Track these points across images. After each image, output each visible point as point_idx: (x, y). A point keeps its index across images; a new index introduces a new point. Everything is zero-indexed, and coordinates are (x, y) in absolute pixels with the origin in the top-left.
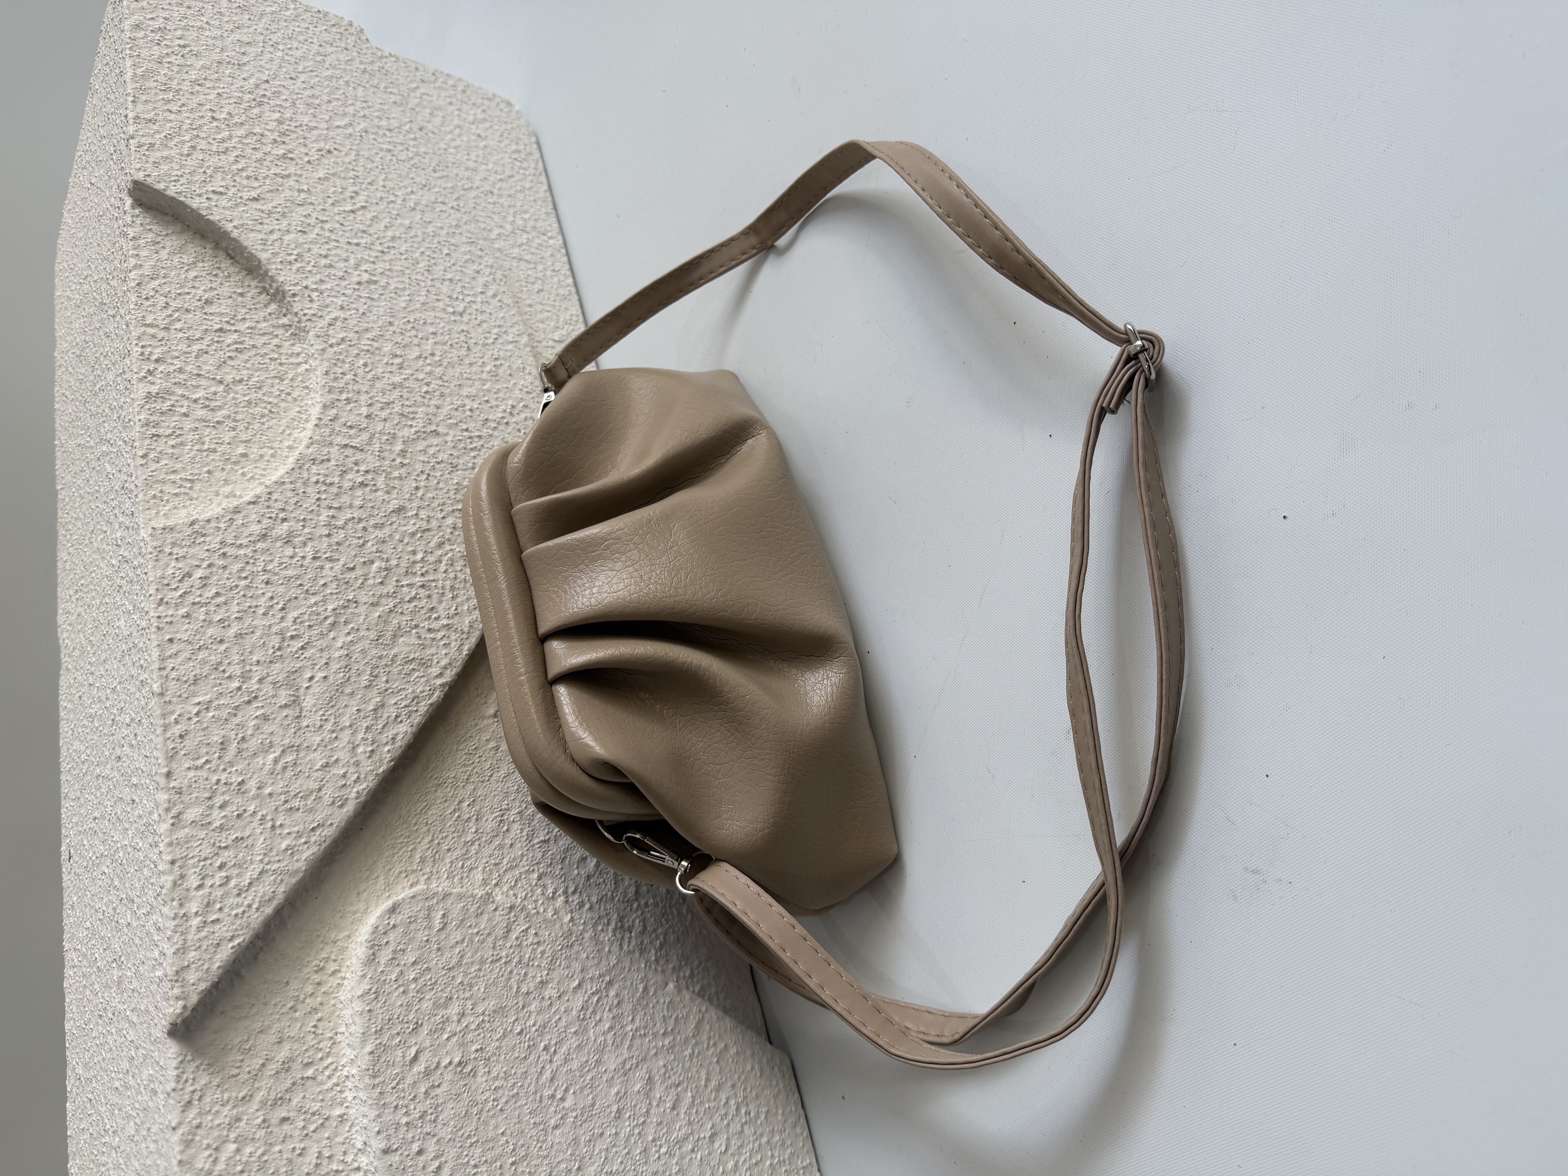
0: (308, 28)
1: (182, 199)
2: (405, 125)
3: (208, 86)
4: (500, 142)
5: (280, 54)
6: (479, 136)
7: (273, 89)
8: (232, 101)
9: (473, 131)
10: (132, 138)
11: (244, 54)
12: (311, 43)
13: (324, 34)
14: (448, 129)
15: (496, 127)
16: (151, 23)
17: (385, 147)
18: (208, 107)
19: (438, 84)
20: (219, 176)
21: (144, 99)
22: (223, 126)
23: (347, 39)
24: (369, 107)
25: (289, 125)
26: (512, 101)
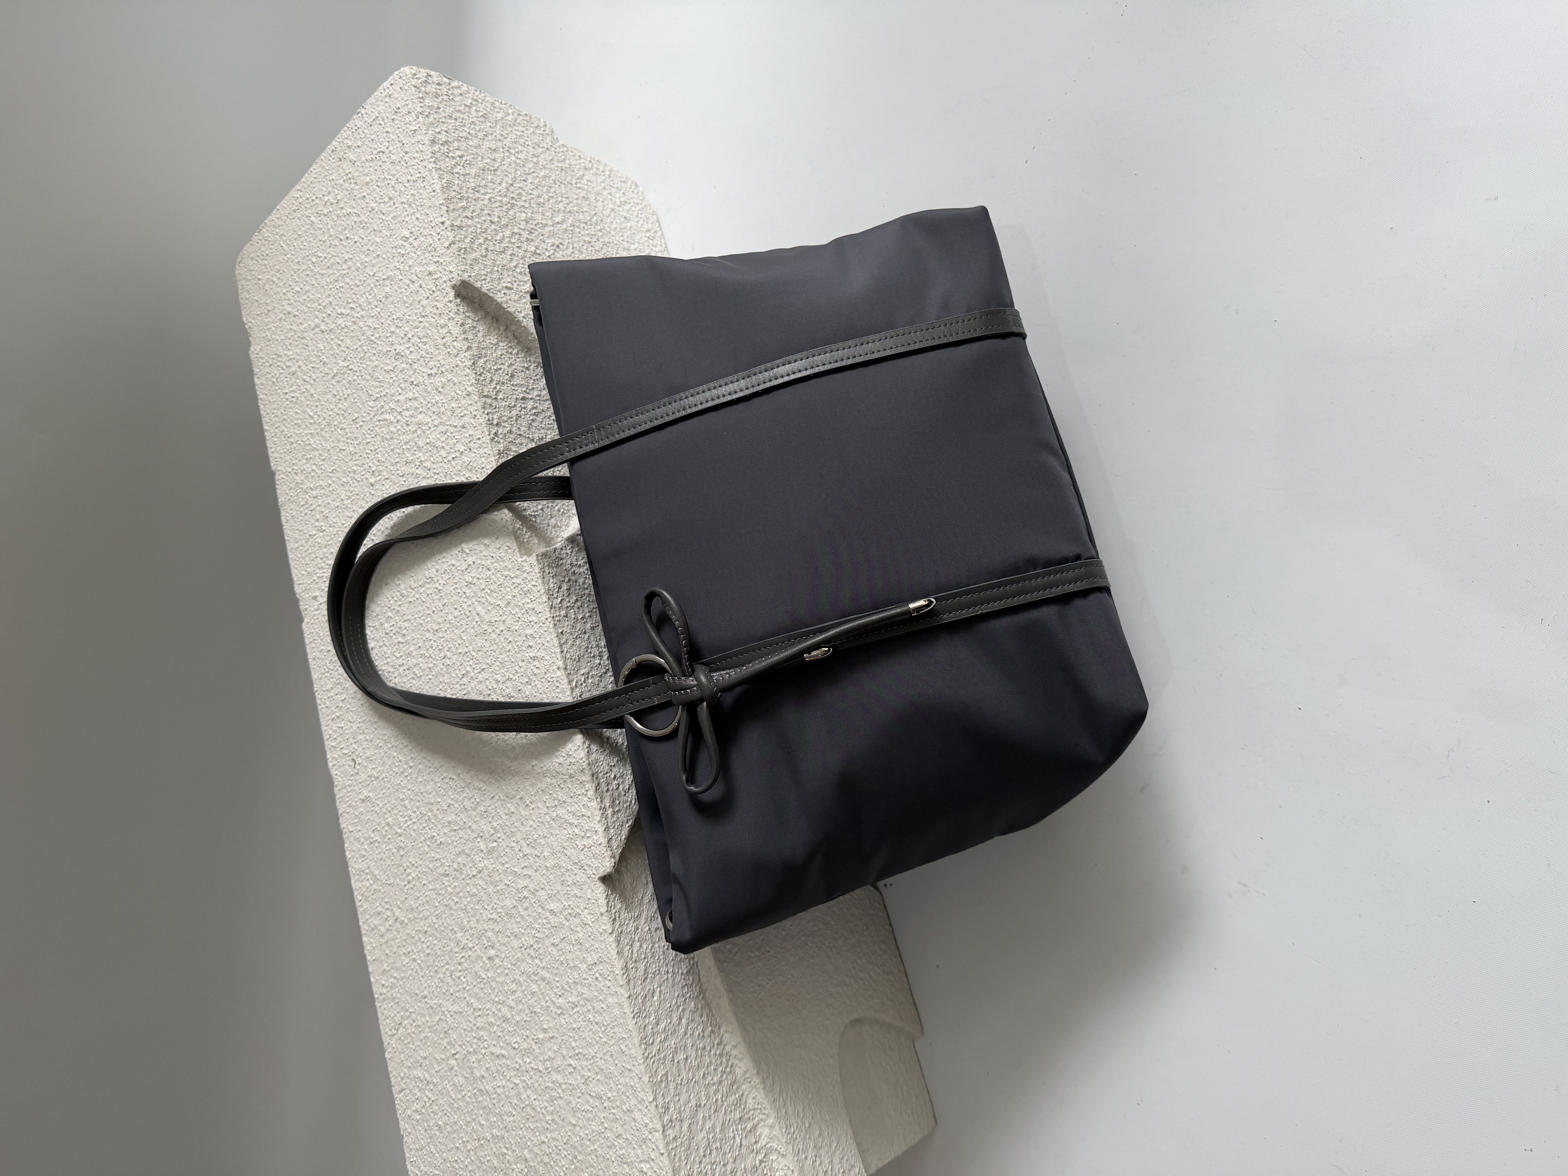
0: (523, 132)
1: (491, 295)
2: (592, 218)
3: (482, 192)
4: (638, 222)
5: (513, 158)
6: (625, 218)
7: (517, 192)
8: (498, 204)
9: (622, 214)
10: (454, 244)
11: (494, 160)
12: (528, 145)
13: (533, 136)
14: (607, 212)
15: (633, 209)
16: (439, 136)
17: (586, 239)
18: (486, 212)
19: (594, 170)
20: (505, 272)
21: (452, 207)
22: (498, 228)
23: (546, 139)
24: (571, 202)
25: (532, 224)
26: (638, 183)
